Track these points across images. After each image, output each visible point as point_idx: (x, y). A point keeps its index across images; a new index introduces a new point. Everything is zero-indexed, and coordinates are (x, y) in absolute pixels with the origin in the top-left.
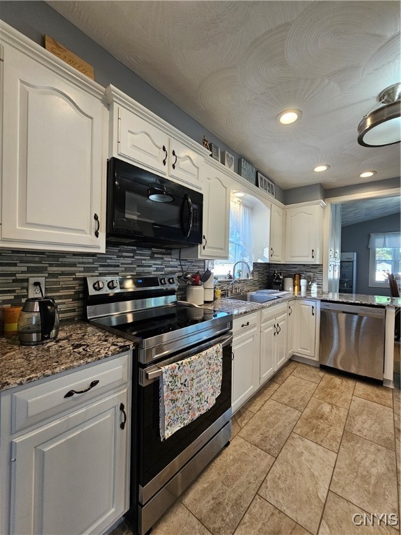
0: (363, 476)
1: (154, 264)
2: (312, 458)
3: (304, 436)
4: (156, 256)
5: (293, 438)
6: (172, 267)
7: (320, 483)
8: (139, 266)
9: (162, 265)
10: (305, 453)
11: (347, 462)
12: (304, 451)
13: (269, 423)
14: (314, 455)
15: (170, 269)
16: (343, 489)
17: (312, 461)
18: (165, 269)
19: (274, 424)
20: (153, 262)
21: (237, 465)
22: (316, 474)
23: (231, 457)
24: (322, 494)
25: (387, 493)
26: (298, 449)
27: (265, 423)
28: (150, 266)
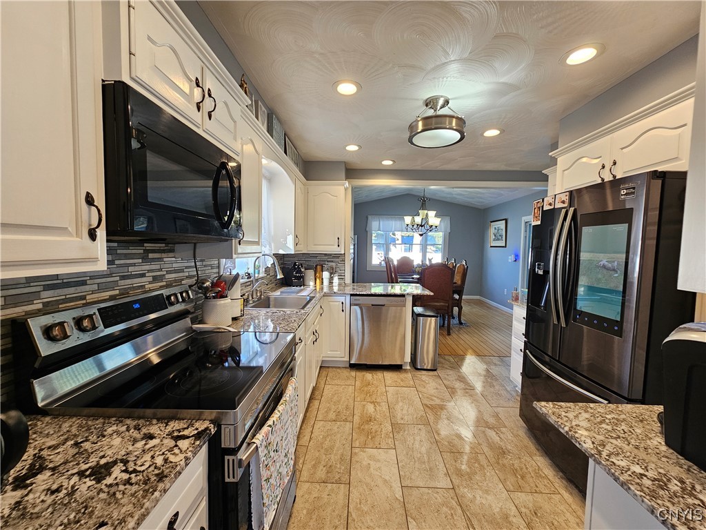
0: (419, 459)
1: (149, 271)
2: (378, 465)
3: (364, 446)
4: (151, 256)
5: (356, 454)
6: (176, 271)
7: (393, 485)
8: (123, 278)
9: (161, 270)
10: (371, 463)
11: (405, 452)
12: (370, 462)
13: (326, 450)
14: (379, 461)
15: (173, 276)
16: (411, 479)
17: (380, 468)
18: (167, 276)
19: (332, 448)
20: (147, 267)
21: (314, 517)
22: (387, 478)
23: (305, 512)
24: (399, 495)
25: (437, 464)
26: (364, 463)
27: (323, 451)
28: (143, 275)
